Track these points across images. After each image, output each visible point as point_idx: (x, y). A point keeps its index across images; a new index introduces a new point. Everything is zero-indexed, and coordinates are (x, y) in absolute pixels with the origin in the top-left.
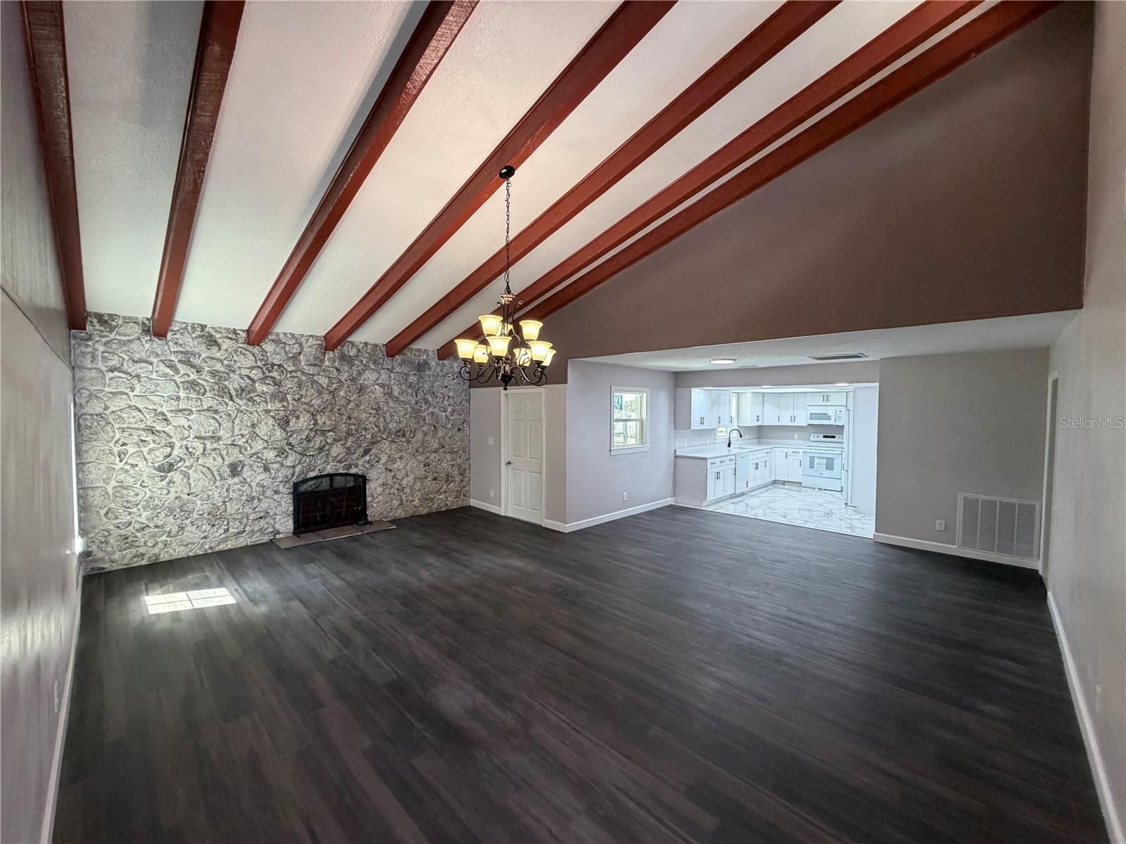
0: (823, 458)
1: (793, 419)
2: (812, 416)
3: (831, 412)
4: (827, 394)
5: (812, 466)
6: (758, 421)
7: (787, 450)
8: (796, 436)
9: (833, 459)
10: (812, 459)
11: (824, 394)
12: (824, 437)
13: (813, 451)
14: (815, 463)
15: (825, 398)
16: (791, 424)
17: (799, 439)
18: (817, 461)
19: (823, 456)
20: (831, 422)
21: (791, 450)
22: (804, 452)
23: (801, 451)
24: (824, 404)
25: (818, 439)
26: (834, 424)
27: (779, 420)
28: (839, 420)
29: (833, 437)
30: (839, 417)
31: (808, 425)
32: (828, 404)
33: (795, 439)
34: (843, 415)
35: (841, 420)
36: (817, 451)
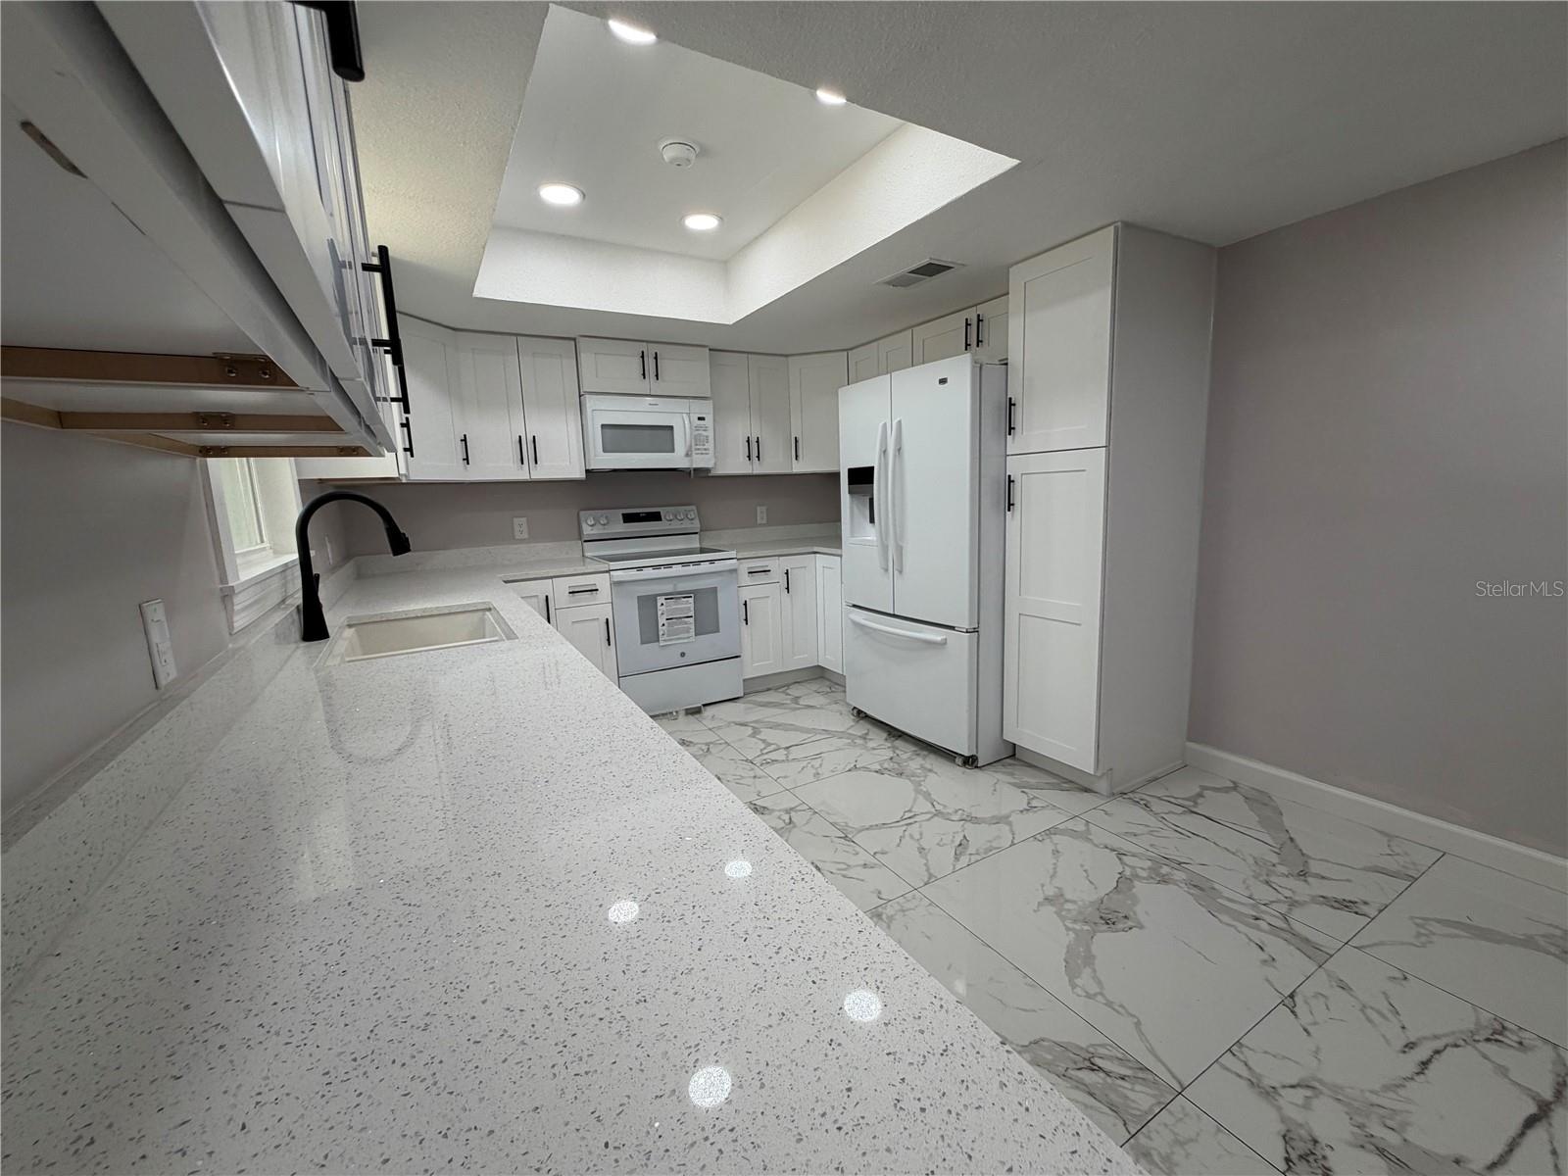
0: (686, 594)
1: (527, 449)
2: (618, 435)
3: (678, 417)
4: (653, 348)
5: (650, 633)
8: (521, 525)
9: (715, 590)
10: (648, 604)
11: (643, 347)
12: (628, 518)
13: (649, 573)
14: (662, 620)
15: (651, 364)
16: (522, 475)
17: (534, 537)
18: (664, 608)
19: (683, 586)
20: (676, 459)
21: (564, 585)
22: (617, 584)
23: (602, 582)
24: (645, 388)
25: (611, 532)
26: (683, 464)
27: (467, 459)
28: (699, 449)
29: (655, 517)
30: (698, 440)
31: (580, 474)
32: (657, 388)
33: (522, 541)
34: (710, 433)
35: (705, 449)
36: (664, 572)
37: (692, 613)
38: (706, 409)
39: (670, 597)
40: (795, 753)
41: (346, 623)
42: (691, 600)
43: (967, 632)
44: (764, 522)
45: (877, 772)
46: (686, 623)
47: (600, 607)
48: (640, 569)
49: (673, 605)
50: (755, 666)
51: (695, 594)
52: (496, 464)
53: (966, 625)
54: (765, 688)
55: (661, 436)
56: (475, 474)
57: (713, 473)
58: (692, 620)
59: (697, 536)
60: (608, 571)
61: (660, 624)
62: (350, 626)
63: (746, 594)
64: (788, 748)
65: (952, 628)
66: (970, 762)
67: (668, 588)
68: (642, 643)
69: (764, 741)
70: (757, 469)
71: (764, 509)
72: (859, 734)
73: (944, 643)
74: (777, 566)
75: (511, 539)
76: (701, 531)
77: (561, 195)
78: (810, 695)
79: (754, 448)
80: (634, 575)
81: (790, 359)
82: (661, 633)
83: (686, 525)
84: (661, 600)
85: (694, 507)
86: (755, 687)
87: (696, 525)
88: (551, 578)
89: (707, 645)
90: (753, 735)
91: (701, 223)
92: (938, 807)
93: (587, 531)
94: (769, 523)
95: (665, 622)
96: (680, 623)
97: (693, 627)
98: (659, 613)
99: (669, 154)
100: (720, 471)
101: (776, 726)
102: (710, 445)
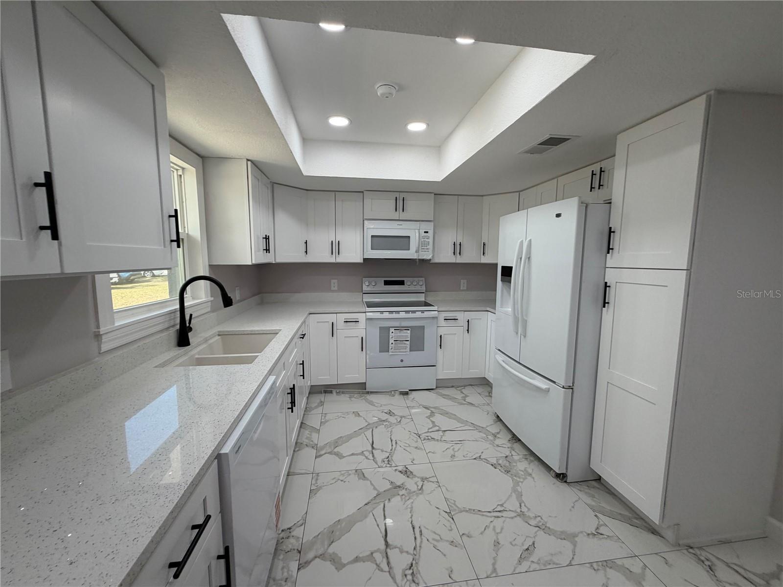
0: (407, 328)
1: (336, 248)
2: (378, 241)
3: (413, 232)
4: (402, 195)
5: (384, 347)
6: (267, 250)
7: (332, 318)
8: (334, 283)
9: (423, 328)
10: (385, 332)
11: (397, 195)
12: (387, 283)
13: (386, 315)
14: (391, 341)
15: (400, 204)
16: (332, 260)
17: (341, 289)
18: (393, 335)
19: (405, 324)
20: (411, 254)
21: (342, 317)
22: (369, 319)
23: (362, 317)
24: (396, 216)
25: (376, 289)
26: (415, 256)
27: (306, 252)
28: (423, 249)
29: (402, 283)
30: (422, 245)
31: (362, 261)
32: (403, 216)
33: (334, 291)
34: (431, 240)
35: (427, 249)
36: (394, 316)
37: (409, 339)
38: (430, 227)
39: (397, 329)
40: (449, 436)
41: (217, 334)
42: (409, 332)
43: (563, 388)
44: (465, 288)
45: (492, 465)
46: (405, 344)
47: (360, 330)
48: (382, 312)
49: (398, 333)
50: (445, 372)
51: (412, 328)
52: (321, 255)
53: (563, 383)
54: (451, 385)
55: (403, 241)
56: (311, 258)
57: (432, 262)
58: (408, 342)
59: (424, 294)
60: (365, 312)
61: (390, 343)
62: (219, 335)
63: (442, 331)
64: (445, 431)
65: (554, 382)
66: (561, 477)
67: (397, 324)
68: (380, 352)
69: (433, 422)
70: (459, 260)
71: (465, 281)
72: (493, 432)
73: (547, 391)
74: (462, 317)
75: (329, 289)
76: (426, 291)
77: (339, 122)
78: (474, 396)
79: (457, 249)
80: (378, 315)
81: (484, 197)
82: (390, 348)
83: (418, 288)
84: (392, 330)
85: (423, 279)
86: (442, 385)
87: (423, 289)
88: (337, 313)
89: (417, 357)
90: (428, 417)
91: (417, 127)
92: (524, 509)
93: (365, 288)
94: (467, 290)
95: (393, 342)
96: (402, 344)
97: (409, 347)
98: (391, 337)
99: (380, 92)
100: (437, 260)
101: (445, 414)
102: (430, 246)
